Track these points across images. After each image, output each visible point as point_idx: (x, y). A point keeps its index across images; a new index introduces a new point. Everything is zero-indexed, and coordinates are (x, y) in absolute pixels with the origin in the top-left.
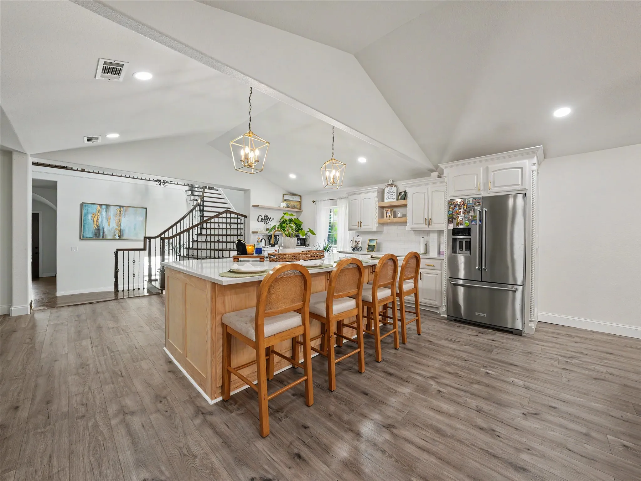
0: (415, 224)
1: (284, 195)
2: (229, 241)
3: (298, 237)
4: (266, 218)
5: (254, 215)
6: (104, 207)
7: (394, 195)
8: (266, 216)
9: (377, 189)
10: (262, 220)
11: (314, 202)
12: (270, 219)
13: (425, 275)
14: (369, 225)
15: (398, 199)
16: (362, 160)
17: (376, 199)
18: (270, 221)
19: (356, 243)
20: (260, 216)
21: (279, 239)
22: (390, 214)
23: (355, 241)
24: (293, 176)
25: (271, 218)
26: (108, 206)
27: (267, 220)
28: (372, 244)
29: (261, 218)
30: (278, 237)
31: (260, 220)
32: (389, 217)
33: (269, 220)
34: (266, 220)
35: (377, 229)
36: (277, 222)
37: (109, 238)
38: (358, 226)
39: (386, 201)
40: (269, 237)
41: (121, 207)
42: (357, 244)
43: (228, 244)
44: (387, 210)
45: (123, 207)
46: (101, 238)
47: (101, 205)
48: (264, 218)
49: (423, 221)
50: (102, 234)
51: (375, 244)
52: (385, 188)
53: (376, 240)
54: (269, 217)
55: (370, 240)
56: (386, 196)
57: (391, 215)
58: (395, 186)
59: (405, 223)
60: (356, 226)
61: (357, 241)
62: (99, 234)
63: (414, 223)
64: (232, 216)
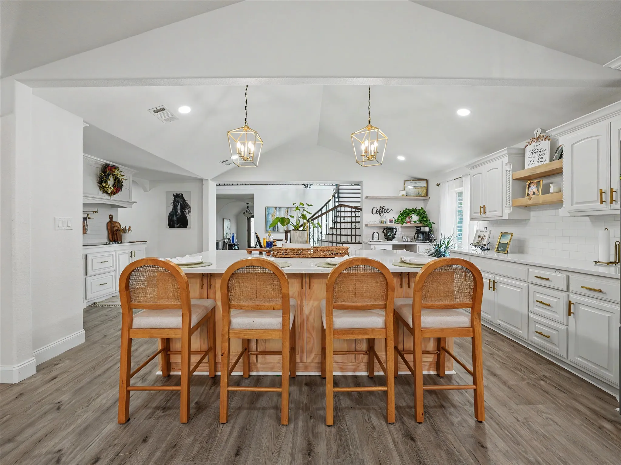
0: (577, 203)
1: (405, 181)
2: (351, 234)
3: (419, 230)
4: (382, 210)
5: (367, 208)
6: (278, 208)
7: (545, 154)
8: (382, 207)
9: (506, 152)
10: (377, 212)
11: (438, 185)
12: (387, 211)
13: (581, 307)
14: (496, 211)
15: (551, 160)
16: (463, 112)
17: (508, 168)
18: (387, 213)
19: (480, 239)
20: (375, 208)
21: (396, 232)
22: (535, 190)
23: (479, 236)
24: (401, 158)
25: (388, 209)
26: (280, 208)
27: (384, 211)
28: (505, 240)
29: (376, 209)
30: (395, 230)
31: (374, 212)
32: (534, 193)
33: (385, 211)
34: (382, 211)
35: (509, 217)
36: (397, 213)
37: (281, 231)
38: (481, 213)
39: (527, 167)
40: (383, 231)
41: (287, 207)
42: (482, 240)
43: (350, 237)
44: (530, 184)
45: (289, 207)
46: (276, 231)
47: (276, 207)
48: (380, 209)
49: (595, 196)
50: (277, 228)
51: (507, 241)
52: (526, 146)
53: (512, 234)
54: (385, 208)
55: (503, 234)
56: (527, 160)
57: (538, 191)
58: (547, 138)
59: (559, 203)
60: (478, 213)
61: (482, 236)
62: (275, 228)
63: (575, 201)
64: (346, 209)
